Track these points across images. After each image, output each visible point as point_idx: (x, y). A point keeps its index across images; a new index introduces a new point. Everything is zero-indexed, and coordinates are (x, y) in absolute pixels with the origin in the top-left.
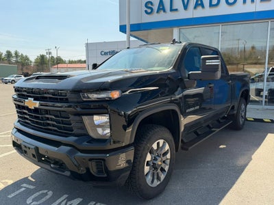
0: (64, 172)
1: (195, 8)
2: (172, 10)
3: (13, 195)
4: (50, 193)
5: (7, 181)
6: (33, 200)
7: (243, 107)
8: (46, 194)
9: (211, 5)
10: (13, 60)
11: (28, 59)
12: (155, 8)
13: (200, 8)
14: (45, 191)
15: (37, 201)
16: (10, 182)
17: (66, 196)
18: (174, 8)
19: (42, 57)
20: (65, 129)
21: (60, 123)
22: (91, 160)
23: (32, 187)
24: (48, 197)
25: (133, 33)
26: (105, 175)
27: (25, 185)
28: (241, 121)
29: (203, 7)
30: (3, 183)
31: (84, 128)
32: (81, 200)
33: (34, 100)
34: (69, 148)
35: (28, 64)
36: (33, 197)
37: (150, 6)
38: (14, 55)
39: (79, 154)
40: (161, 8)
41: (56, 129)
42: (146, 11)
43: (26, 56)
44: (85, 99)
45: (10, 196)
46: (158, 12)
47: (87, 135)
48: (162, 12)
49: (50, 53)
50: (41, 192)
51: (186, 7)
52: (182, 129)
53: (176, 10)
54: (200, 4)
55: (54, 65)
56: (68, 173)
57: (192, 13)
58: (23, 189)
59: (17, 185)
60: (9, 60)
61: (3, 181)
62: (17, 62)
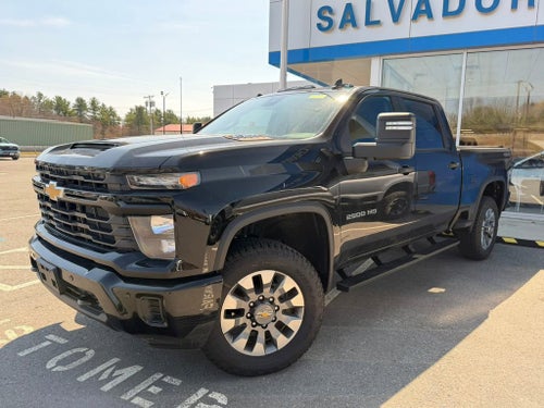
0: (98, 314)
1: (415, 18)
2: (369, 23)
3: (27, 352)
4: (91, 353)
5: (24, 327)
6: (59, 363)
7: (490, 214)
8: (84, 354)
9: (446, 13)
10: (89, 114)
11: (114, 114)
12: (338, 19)
13: (424, 20)
14: (82, 350)
15: (64, 365)
16: (28, 330)
17: (115, 360)
18: (374, 18)
19: (140, 110)
20: (104, 238)
21: (95, 228)
22: (139, 296)
23: (62, 341)
24: (84, 360)
25: (293, 67)
26: (166, 325)
27: (51, 337)
28: (484, 243)
29: (430, 16)
30: (16, 331)
31: (130, 238)
32: (140, 368)
33: (58, 185)
34: (104, 273)
35: (113, 124)
36: (59, 357)
37: (327, 15)
38: (89, 106)
39: (121, 284)
40: (349, 17)
41: (90, 237)
42: (319, 26)
43: (111, 109)
44: (134, 187)
45: (21, 354)
46: (341, 27)
47: (136, 251)
48: (350, 27)
49: (152, 104)
50: (75, 351)
51: (396, 17)
52: (336, 251)
53: (378, 23)
54: (424, 10)
55: (160, 125)
56: (103, 318)
57: (408, 29)
58: (47, 343)
59: (38, 336)
60: (81, 116)
61: (18, 328)
62: (94, 119)
